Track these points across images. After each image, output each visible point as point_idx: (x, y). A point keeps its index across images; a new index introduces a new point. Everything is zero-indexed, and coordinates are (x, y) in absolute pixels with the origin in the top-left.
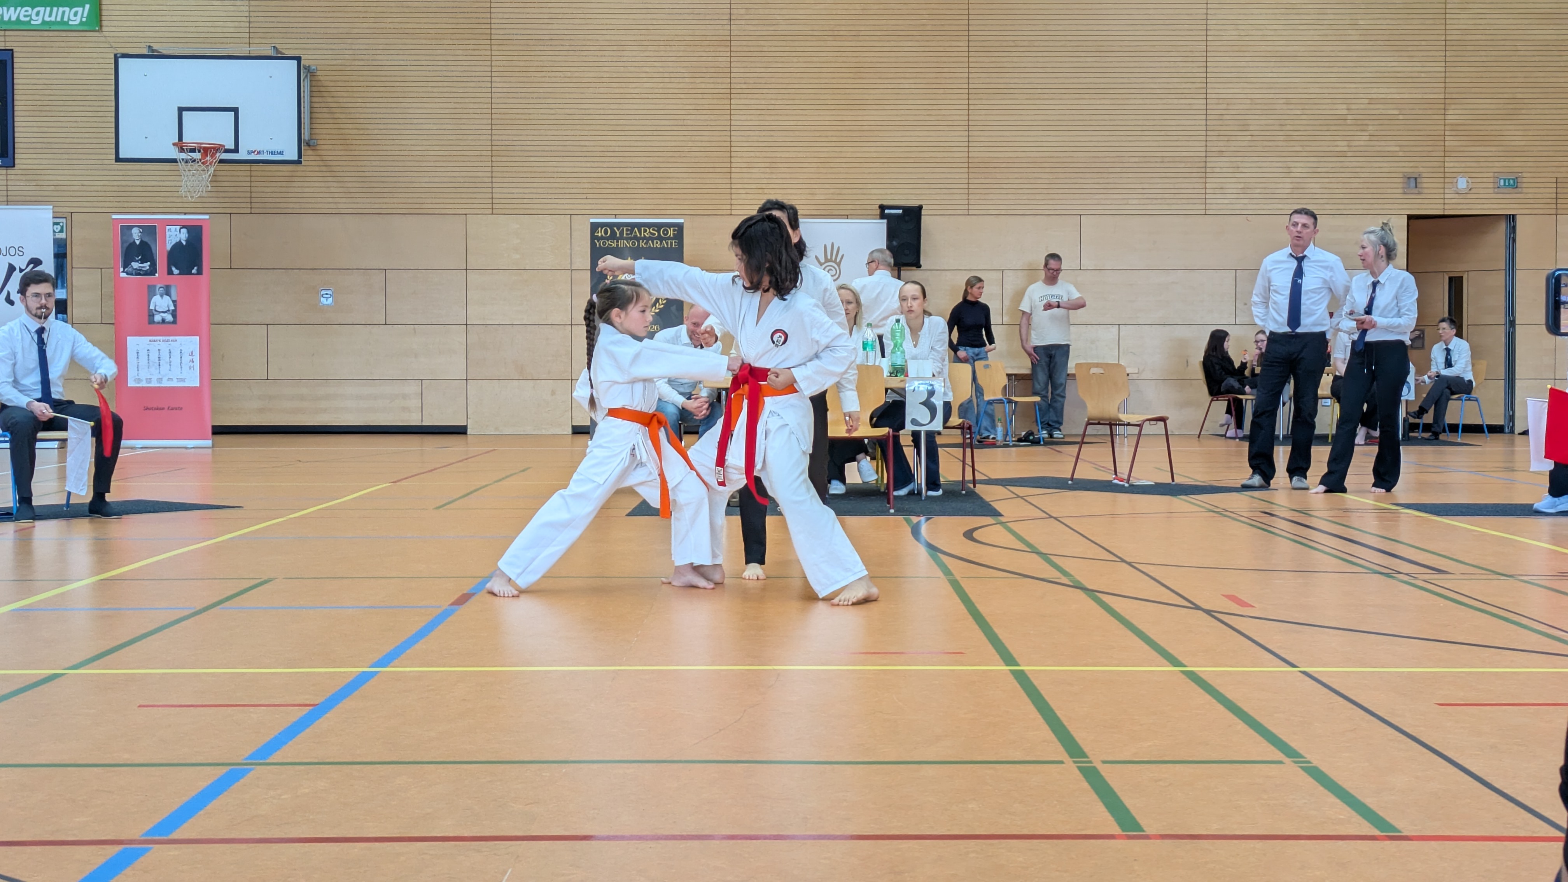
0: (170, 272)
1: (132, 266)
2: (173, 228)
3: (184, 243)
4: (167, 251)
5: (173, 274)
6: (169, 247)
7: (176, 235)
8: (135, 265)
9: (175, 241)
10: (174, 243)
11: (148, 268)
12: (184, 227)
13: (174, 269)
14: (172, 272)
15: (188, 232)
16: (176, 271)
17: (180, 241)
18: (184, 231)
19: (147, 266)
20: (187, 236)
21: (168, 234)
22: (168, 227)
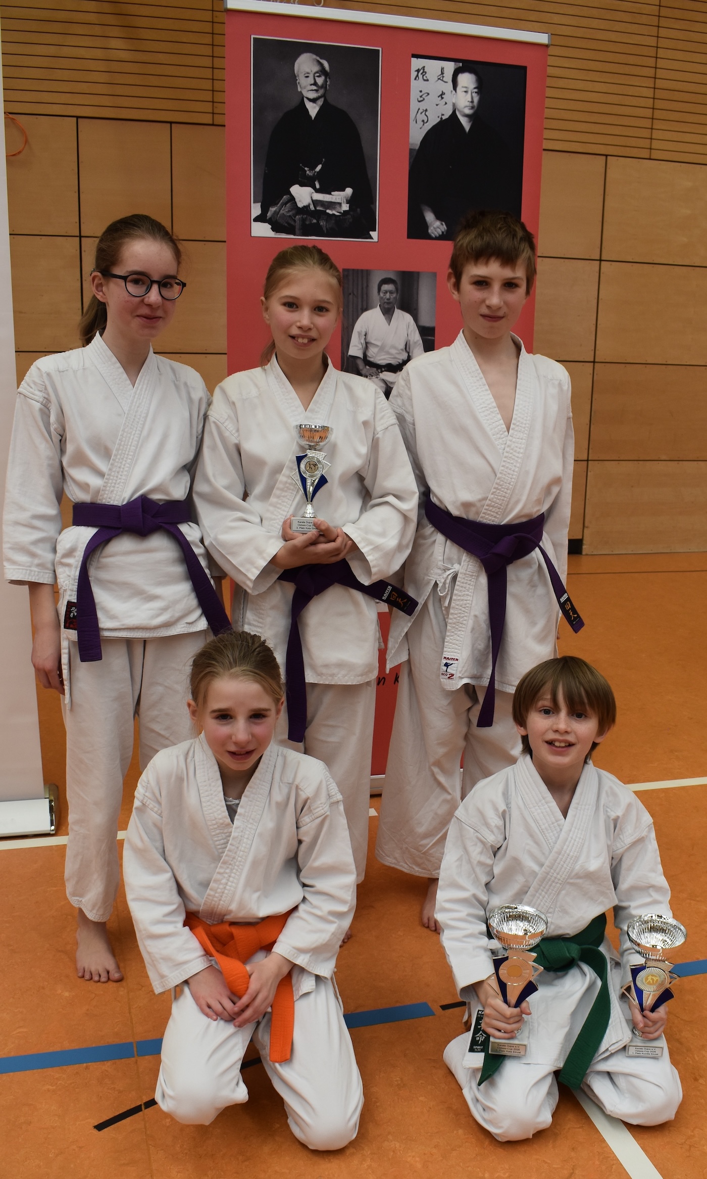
0: (418, 230)
1: (292, 199)
2: (433, 67)
3: (466, 124)
4: (411, 150)
5: (428, 237)
6: (417, 134)
7: (442, 95)
8: (303, 195)
9: (437, 113)
10: (433, 121)
11: (345, 207)
12: (465, 66)
13: (430, 217)
14: (425, 226)
15: (481, 88)
16: (436, 226)
17: (454, 115)
18: (467, 80)
19: (341, 198)
20: (476, 99)
21: (416, 86)
22: (416, 63)
